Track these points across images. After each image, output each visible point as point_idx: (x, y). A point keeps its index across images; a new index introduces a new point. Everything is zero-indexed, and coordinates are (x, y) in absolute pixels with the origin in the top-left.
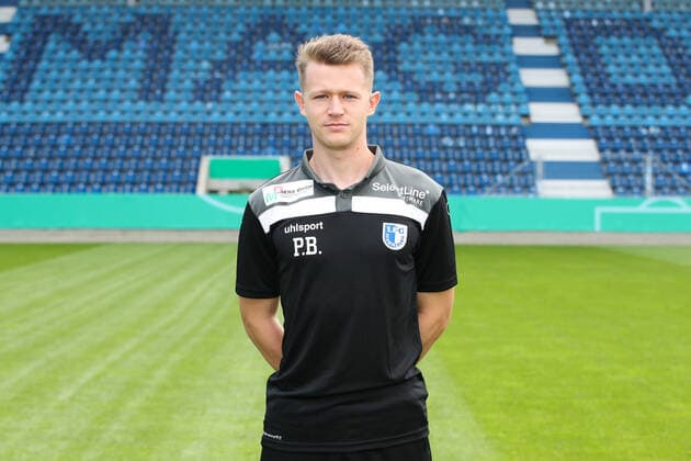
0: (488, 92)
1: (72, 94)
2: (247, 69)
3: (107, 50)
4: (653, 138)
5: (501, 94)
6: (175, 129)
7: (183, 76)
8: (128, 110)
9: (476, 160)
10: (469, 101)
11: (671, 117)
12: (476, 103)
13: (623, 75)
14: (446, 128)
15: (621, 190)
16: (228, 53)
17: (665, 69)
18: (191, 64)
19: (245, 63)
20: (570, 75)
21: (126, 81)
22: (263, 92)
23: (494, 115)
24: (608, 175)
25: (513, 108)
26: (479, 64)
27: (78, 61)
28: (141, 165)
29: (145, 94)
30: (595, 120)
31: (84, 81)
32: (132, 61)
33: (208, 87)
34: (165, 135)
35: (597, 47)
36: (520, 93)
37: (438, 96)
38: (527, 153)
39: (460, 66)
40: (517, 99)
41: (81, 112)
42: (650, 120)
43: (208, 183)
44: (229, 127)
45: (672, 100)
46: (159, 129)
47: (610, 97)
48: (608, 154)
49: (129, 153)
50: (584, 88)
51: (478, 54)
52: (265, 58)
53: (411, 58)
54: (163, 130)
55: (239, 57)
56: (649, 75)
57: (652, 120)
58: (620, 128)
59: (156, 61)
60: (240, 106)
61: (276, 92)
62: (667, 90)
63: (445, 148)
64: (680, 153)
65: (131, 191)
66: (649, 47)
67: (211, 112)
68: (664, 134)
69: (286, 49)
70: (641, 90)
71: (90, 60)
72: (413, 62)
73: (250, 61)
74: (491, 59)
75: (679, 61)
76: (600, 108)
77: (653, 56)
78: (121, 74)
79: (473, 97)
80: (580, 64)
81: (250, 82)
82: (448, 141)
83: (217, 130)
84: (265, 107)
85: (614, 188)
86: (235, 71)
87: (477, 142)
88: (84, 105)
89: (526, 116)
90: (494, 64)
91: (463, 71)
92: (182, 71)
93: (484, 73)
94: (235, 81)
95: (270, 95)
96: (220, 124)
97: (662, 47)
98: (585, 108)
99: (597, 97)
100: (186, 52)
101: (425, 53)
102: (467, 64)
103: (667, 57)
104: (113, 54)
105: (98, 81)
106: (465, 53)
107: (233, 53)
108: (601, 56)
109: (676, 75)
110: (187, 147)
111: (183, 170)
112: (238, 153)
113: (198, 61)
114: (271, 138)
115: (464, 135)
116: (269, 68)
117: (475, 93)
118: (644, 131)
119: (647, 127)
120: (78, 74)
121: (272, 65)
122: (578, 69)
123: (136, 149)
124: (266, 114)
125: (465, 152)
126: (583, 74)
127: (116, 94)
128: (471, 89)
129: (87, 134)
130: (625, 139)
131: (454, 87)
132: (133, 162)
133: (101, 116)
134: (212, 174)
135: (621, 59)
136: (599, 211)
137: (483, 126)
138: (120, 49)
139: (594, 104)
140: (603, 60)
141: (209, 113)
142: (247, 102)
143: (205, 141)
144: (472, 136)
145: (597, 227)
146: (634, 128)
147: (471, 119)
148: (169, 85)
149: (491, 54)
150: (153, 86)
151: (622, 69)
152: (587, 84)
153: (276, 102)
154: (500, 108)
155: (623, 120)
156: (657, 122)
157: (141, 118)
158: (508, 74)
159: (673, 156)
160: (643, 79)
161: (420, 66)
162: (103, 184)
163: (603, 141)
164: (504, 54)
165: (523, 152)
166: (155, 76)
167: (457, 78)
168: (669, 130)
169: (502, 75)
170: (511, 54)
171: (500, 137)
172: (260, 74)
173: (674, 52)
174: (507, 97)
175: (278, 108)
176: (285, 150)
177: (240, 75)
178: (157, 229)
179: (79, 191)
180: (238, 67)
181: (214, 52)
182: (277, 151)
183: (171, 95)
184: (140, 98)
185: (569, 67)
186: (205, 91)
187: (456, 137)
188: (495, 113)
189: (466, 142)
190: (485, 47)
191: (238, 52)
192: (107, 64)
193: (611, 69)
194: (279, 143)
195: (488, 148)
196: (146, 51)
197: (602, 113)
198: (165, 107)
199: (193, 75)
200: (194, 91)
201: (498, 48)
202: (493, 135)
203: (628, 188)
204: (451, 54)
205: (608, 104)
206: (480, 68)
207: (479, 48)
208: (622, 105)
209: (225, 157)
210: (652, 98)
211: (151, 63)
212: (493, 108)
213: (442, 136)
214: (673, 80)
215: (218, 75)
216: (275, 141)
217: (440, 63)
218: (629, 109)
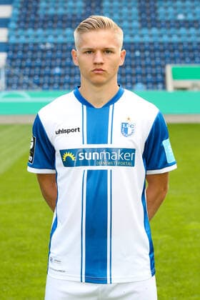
4: (44, 51)
11: (66, 36)
13: (47, 8)
17: (79, 4)
30: (13, 40)
42: (51, 39)
47: (31, 24)
56: (66, 8)
58: (25, 45)
64: (59, 60)
68: (54, 48)
76: (20, 32)
99: (22, 24)
109: (85, 8)
118: (42, 47)
122: (19, 5)
126: (20, 9)
130: (26, 52)
139: (16, 29)
146: (35, 44)
151: (49, 5)
152: (20, 16)
155: (31, 40)
160: (61, 11)
163: (11, 54)
168: (60, 45)
185: (15, 4)
193: (42, 4)
197: (19, 34)
205: (26, 29)
208: (34, 28)
210: (59, 23)
214: (82, 11)
218: (40, 31)
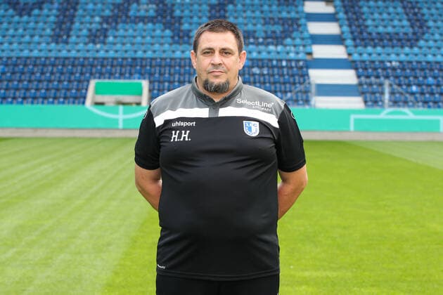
0: (286, 37)
1: (7, 38)
2: (125, 22)
3: (32, 9)
4: (394, 69)
5: (294, 39)
6: (74, 62)
7: (82, 26)
8: (43, 49)
9: (275, 83)
10: (273, 44)
11: (407, 55)
12: (276, 45)
13: (376, 27)
14: (255, 61)
15: (370, 103)
16: (112, 11)
17: (405, 23)
18: (88, 18)
19: (124, 18)
20: (341, 26)
21: (44, 29)
22: (134, 37)
23: (288, 53)
24: (362, 93)
25: (301, 48)
26: (280, 19)
27: (13, 16)
28: (50, 86)
29: (56, 38)
30: (356, 57)
31: (16, 30)
32: (48, 16)
33: (98, 34)
34: (58, 66)
35: (360, 7)
36: (307, 38)
37: (252, 40)
38: (309, 78)
39: (267, 20)
40: (304, 42)
41: (12, 50)
42: (393, 57)
43: (93, 97)
44: (110, 60)
45: (408, 44)
46: (64, 62)
47: (367, 41)
48: (363, 79)
49: (43, 77)
50: (350, 36)
51: (280, 12)
52: (138, 14)
53: (236, 15)
54: (67, 62)
55: (120, 14)
56: (394, 27)
57: (394, 57)
58: (373, 62)
59: (65, 16)
60: (118, 46)
61: (143, 37)
62: (406, 37)
63: (254, 75)
64: (411, 79)
65: (43, 103)
66: (395, 8)
67: (99, 50)
68: (401, 66)
69: (152, 8)
70: (388, 37)
71: (21, 16)
72: (236, 18)
73: (127, 17)
74: (288, 16)
75: (415, 18)
76: (360, 49)
77: (398, 14)
78: (41, 25)
79: (275, 42)
80: (348, 19)
81: (126, 30)
82: (256, 70)
83: (102, 62)
84: (135, 47)
85: (366, 102)
86: (117, 23)
87: (276, 71)
88: (15, 46)
89: (310, 54)
90: (291, 19)
91: (269, 23)
92: (82, 23)
93: (283, 25)
94: (117, 30)
95: (139, 39)
96: (104, 59)
97: (404, 8)
98: (350, 48)
99: (358, 41)
100: (85, 10)
101: (245, 11)
102: (272, 19)
103: (407, 14)
104: (36, 12)
105: (25, 30)
106: (271, 12)
107: (116, 11)
108: (363, 14)
109: (412, 26)
110: (82, 74)
111: (78, 90)
112: (115, 78)
113: (92, 17)
114: (138, 68)
115: (267, 66)
116: (139, 22)
117: (277, 38)
118: (388, 64)
119: (391, 62)
120: (12, 26)
121: (143, 19)
122: (346, 22)
123: (48, 75)
124: (136, 51)
125: (267, 77)
126: (350, 26)
127: (36, 38)
128: (274, 35)
129: (16, 65)
130: (375, 69)
131: (263, 34)
132: (45, 83)
133: (26, 53)
134: (96, 92)
135: (376, 16)
136: (353, 117)
137: (280, 60)
138: (41, 9)
139: (356, 46)
140: (364, 17)
141: (97, 51)
142: (124, 44)
143: (94, 70)
144: (273, 67)
145: (352, 128)
146: (382, 62)
147: (273, 56)
148: (72, 33)
149: (289, 12)
150: (62, 33)
151: (376, 23)
152: (352, 33)
153: (143, 44)
154: (292, 48)
155: (374, 57)
156: (397, 58)
157: (53, 54)
158: (299, 26)
159: (407, 81)
160: (390, 29)
161: (240, 20)
162: (24, 98)
163: (360, 70)
164: (297, 12)
165: (306, 77)
166: (64, 26)
167: (265, 28)
168: (405, 63)
169: (295, 26)
170: (303, 12)
171: (292, 68)
172: (133, 25)
173: (412, 11)
174: (298, 41)
175: (143, 48)
176: (147, 76)
177: (120, 26)
178: (58, 129)
179: (8, 103)
180: (119, 20)
181: (103, 10)
182: (141, 77)
183: (73, 39)
184: (52, 42)
185: (341, 21)
186: (96, 36)
187: (261, 67)
188: (290, 51)
189: (268, 70)
190: (285, 7)
191: (119, 10)
192: (32, 18)
193: (369, 22)
194: (143, 72)
195: (283, 75)
196: (58, 10)
197: (361, 52)
198: (69, 47)
199: (88, 25)
200: (88, 37)
201: (294, 8)
202: (287, 66)
203: (375, 102)
204: (262, 12)
205: (365, 46)
206: (281, 22)
207: (281, 8)
208: (375, 46)
209: (107, 81)
210: (395, 42)
211: (61, 17)
212: (288, 48)
213: (253, 67)
214: (411, 30)
215: (105, 26)
216: (140, 70)
217: (254, 18)
218: (379, 49)
